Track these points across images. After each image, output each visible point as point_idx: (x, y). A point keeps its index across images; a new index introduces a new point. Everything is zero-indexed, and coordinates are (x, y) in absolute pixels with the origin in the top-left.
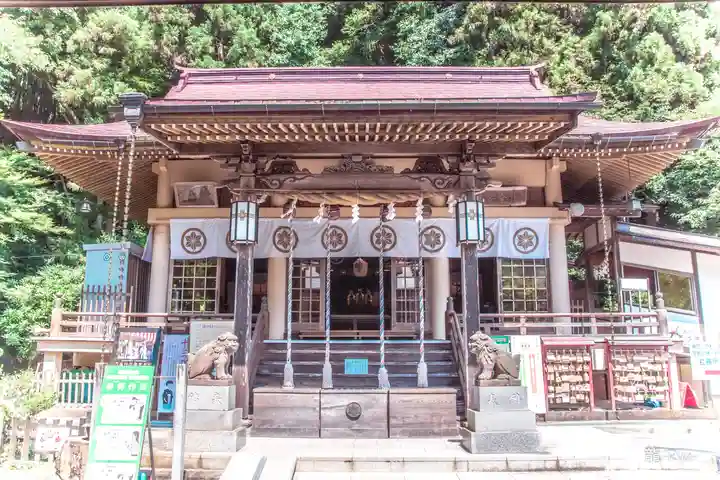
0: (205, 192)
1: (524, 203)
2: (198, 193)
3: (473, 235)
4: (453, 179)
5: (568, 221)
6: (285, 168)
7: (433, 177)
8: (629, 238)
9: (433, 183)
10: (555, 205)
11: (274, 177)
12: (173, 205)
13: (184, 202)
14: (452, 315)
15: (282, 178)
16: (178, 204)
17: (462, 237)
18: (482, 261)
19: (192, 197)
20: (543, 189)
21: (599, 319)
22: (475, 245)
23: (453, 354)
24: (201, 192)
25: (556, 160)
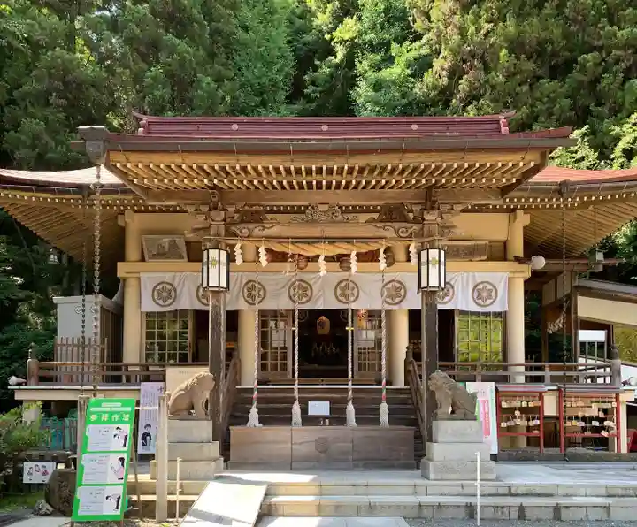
0: (173, 244)
1: (485, 258)
2: (167, 246)
3: (434, 282)
4: (416, 227)
5: (528, 275)
6: (253, 216)
7: (397, 225)
8: (588, 292)
9: (397, 231)
10: (517, 259)
11: (243, 225)
12: (143, 259)
13: (154, 256)
14: (411, 362)
15: (251, 226)
16: (146, 258)
17: (424, 284)
18: (442, 312)
19: (161, 251)
20: (505, 244)
21: (552, 369)
22: (435, 291)
23: (411, 398)
24: (170, 245)
25: (520, 213)
